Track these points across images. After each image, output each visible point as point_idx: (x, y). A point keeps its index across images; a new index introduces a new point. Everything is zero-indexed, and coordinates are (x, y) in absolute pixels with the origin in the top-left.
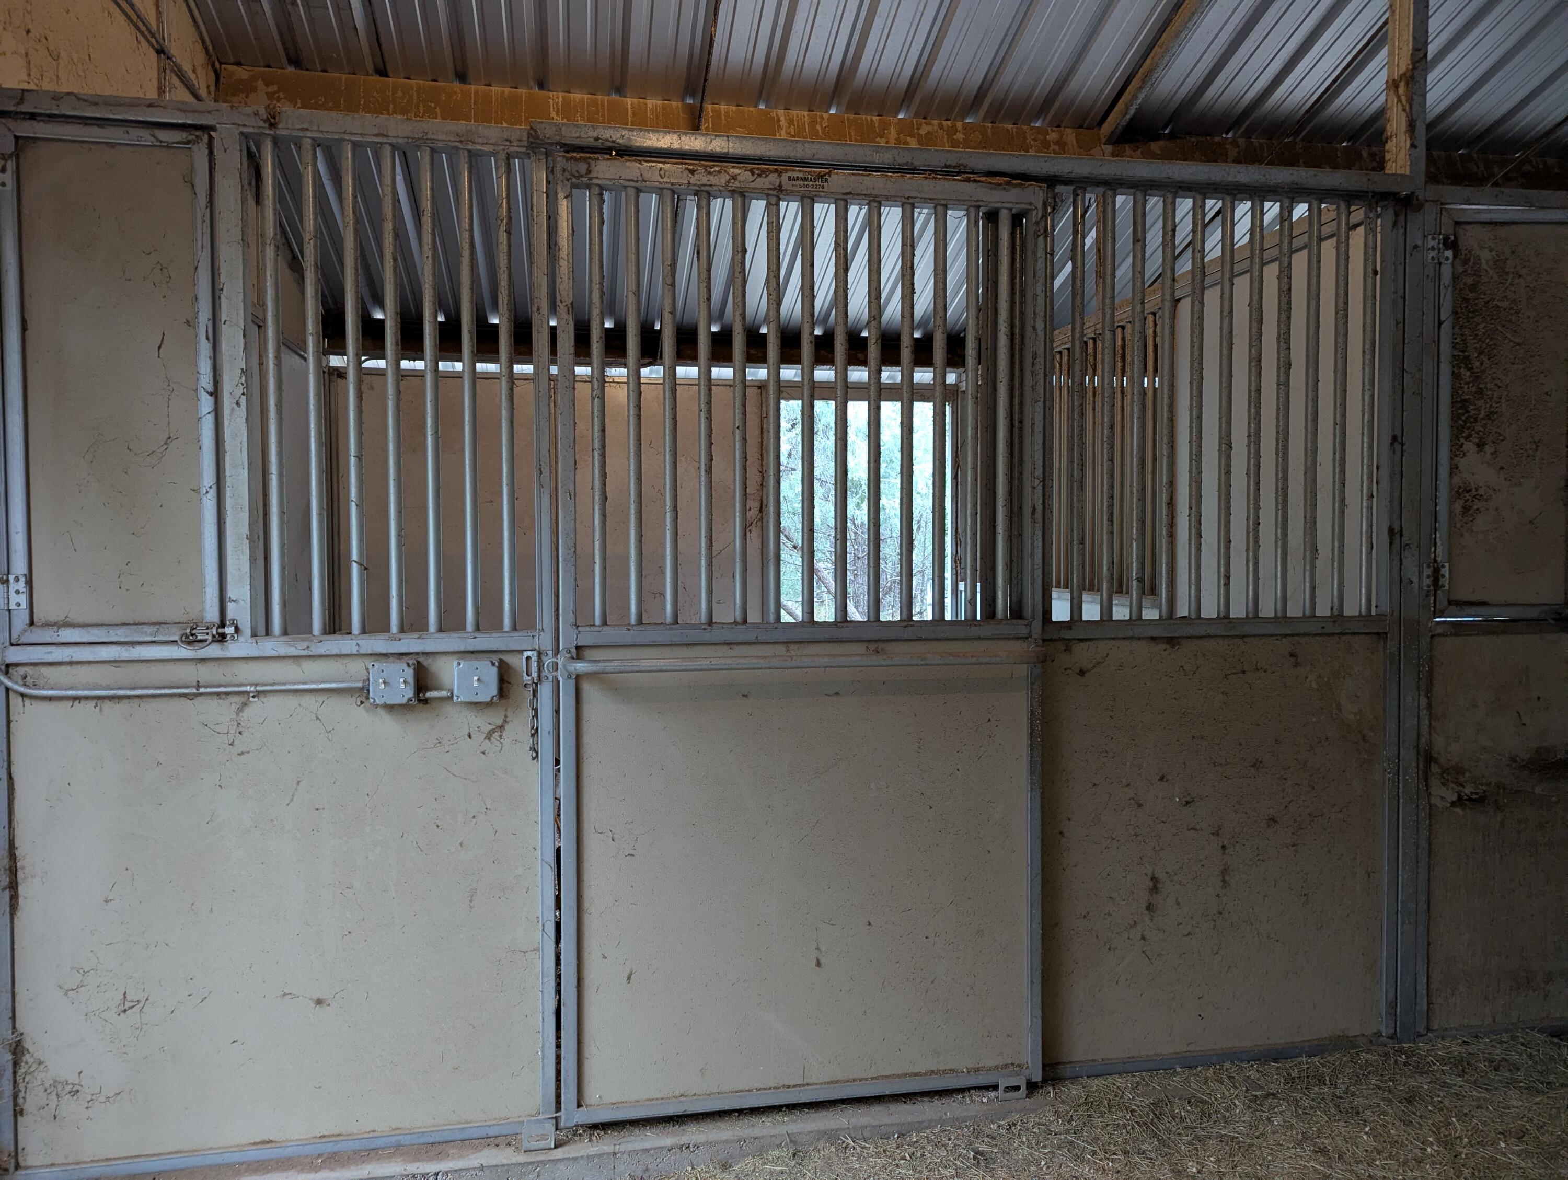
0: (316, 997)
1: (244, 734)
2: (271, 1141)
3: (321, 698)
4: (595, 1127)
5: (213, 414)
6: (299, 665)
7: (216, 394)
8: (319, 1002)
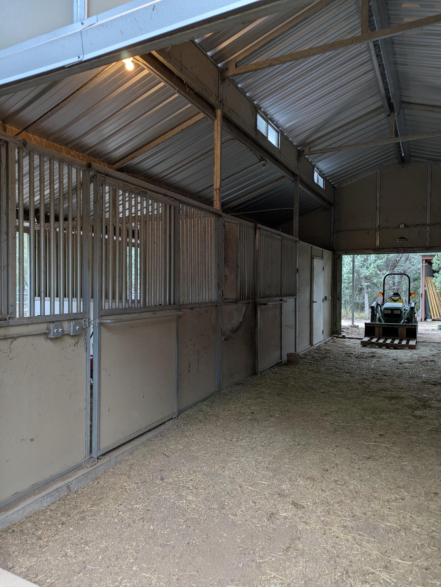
0: (31, 438)
1: (12, 352)
2: (18, 492)
3: (33, 337)
4: (103, 455)
5: (6, 241)
6: (27, 326)
7: (7, 234)
8: (32, 440)
